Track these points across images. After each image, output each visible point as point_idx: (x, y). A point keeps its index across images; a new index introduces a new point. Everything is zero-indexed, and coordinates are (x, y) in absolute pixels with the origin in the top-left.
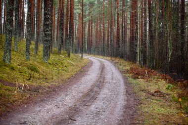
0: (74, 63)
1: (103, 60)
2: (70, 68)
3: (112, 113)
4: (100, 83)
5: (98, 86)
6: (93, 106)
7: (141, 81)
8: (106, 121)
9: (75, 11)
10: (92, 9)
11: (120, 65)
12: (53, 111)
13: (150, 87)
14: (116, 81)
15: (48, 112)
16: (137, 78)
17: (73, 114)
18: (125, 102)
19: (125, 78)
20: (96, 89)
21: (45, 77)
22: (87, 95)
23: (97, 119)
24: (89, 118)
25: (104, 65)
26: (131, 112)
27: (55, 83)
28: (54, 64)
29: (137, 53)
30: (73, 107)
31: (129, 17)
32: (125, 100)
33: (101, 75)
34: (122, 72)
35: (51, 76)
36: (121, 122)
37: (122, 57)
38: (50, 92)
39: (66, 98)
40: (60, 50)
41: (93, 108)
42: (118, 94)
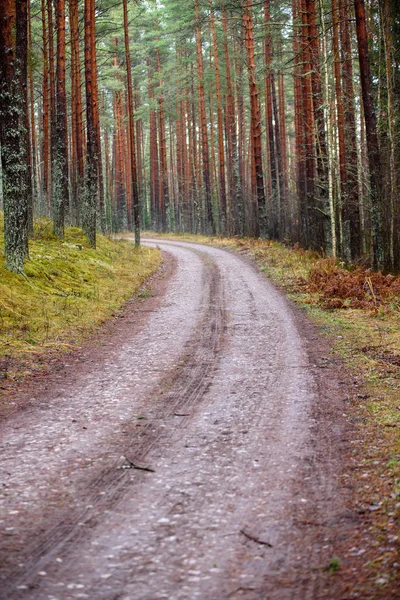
0: (111, 268)
1: (211, 251)
2: (103, 286)
3: (271, 435)
4: (214, 330)
5: (208, 344)
6: (204, 415)
7: (353, 318)
8: (256, 465)
9: (101, 86)
10: (160, 75)
11: (273, 262)
12: (68, 443)
13: (387, 338)
14: (267, 322)
15: (51, 449)
16: (339, 306)
17: (137, 448)
18: (312, 395)
19: (296, 309)
20: (201, 354)
21: (21, 325)
22: (177, 377)
23: (224, 459)
24: (198, 458)
25: (216, 267)
26: (337, 430)
27: (57, 344)
28: (48, 277)
29: (328, 218)
30: (136, 422)
31: (291, 93)
32: (310, 389)
33: (212, 302)
34: (283, 289)
35: (43, 320)
36: (307, 467)
37: (274, 235)
38: (46, 374)
39: (106, 393)
40: (60, 223)
41: (202, 422)
42: (281, 367)
